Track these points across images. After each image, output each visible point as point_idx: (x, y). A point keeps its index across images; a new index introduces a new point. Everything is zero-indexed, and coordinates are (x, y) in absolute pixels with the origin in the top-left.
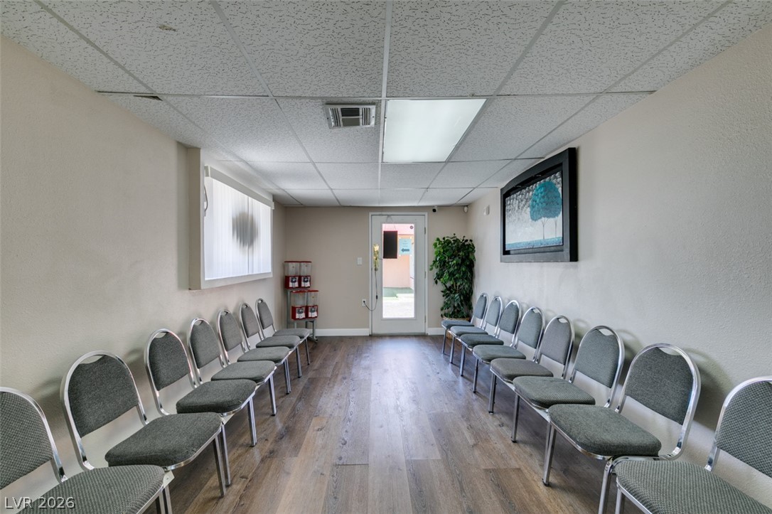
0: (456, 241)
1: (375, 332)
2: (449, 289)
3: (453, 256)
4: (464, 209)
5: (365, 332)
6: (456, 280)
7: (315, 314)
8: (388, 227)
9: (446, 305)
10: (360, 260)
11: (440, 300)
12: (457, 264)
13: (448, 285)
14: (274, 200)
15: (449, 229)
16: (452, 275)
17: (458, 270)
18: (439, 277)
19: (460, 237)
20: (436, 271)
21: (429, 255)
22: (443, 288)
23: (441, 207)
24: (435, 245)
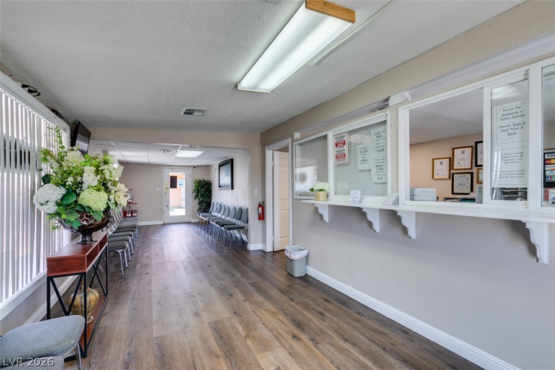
0: (204, 181)
1: (166, 222)
2: (201, 202)
3: (202, 188)
4: (208, 167)
5: (161, 222)
6: (204, 197)
7: (136, 214)
8: (172, 174)
9: (200, 209)
10: (158, 189)
11: (197, 207)
12: (204, 191)
13: (201, 200)
14: (118, 162)
15: (201, 176)
16: (202, 195)
17: (205, 193)
18: (197, 196)
19: (205, 179)
20: (195, 194)
21: (192, 187)
22: (199, 201)
23: (197, 166)
24: (195, 183)
